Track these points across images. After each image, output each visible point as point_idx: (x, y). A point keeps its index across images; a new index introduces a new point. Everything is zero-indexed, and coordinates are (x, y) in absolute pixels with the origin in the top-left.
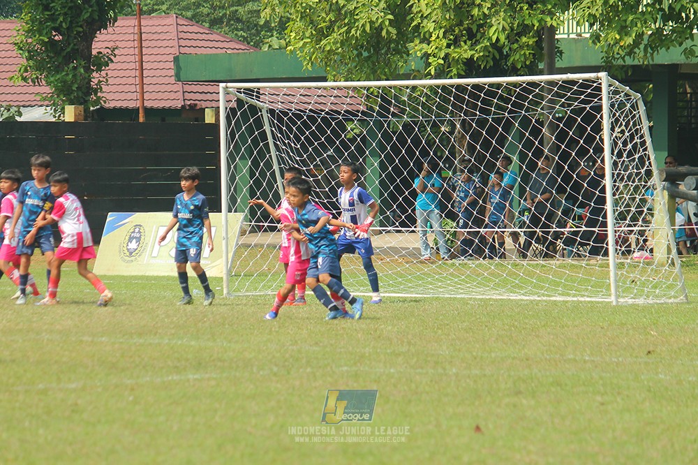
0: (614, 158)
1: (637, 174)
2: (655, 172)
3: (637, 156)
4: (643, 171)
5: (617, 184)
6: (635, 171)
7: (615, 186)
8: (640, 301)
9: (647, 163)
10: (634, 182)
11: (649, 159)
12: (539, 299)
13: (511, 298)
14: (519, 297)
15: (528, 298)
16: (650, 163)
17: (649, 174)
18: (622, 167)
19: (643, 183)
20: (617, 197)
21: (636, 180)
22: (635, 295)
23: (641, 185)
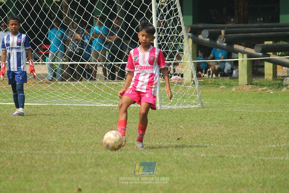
0: (158, 19)
1: (173, 29)
2: (183, 28)
3: (172, 18)
4: (176, 27)
5: (160, 35)
6: (171, 27)
7: (159, 36)
8: (175, 107)
9: (178, 22)
10: (170, 34)
11: (179, 20)
12: (114, 106)
13: (97, 105)
14: (102, 105)
15: (107, 105)
16: (180, 22)
17: (180, 29)
18: (163, 25)
19: (176, 35)
20: (160, 43)
21: (172, 33)
22: (172, 103)
23: (175, 36)
